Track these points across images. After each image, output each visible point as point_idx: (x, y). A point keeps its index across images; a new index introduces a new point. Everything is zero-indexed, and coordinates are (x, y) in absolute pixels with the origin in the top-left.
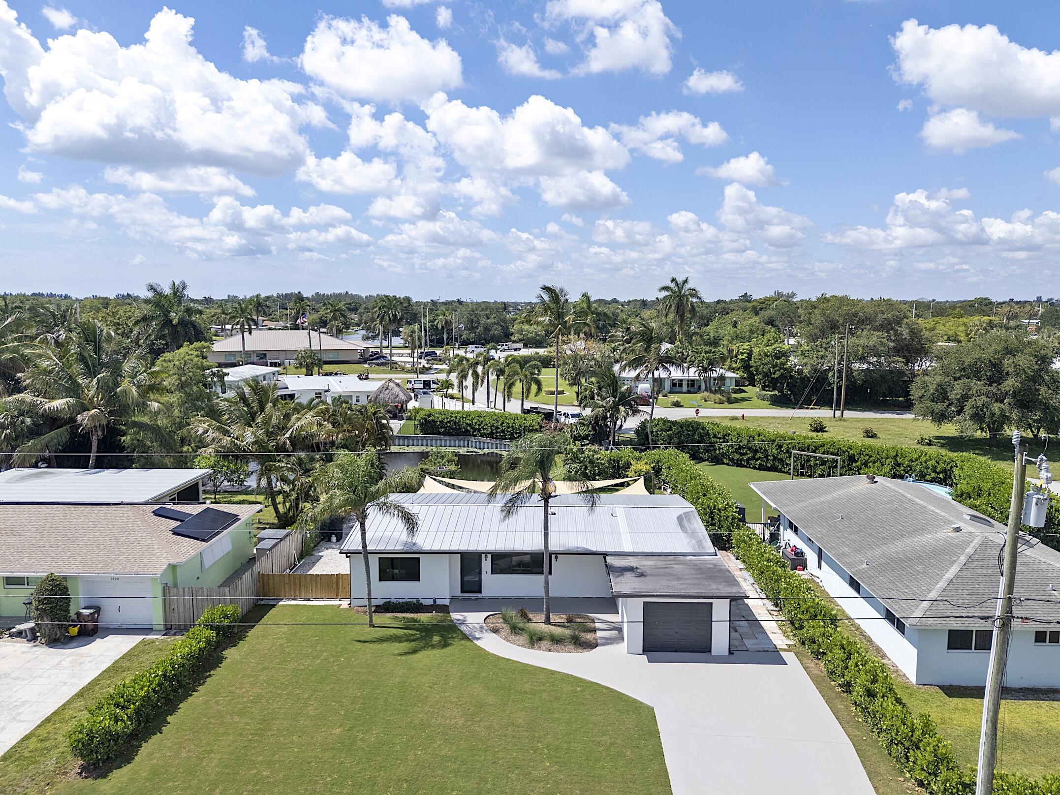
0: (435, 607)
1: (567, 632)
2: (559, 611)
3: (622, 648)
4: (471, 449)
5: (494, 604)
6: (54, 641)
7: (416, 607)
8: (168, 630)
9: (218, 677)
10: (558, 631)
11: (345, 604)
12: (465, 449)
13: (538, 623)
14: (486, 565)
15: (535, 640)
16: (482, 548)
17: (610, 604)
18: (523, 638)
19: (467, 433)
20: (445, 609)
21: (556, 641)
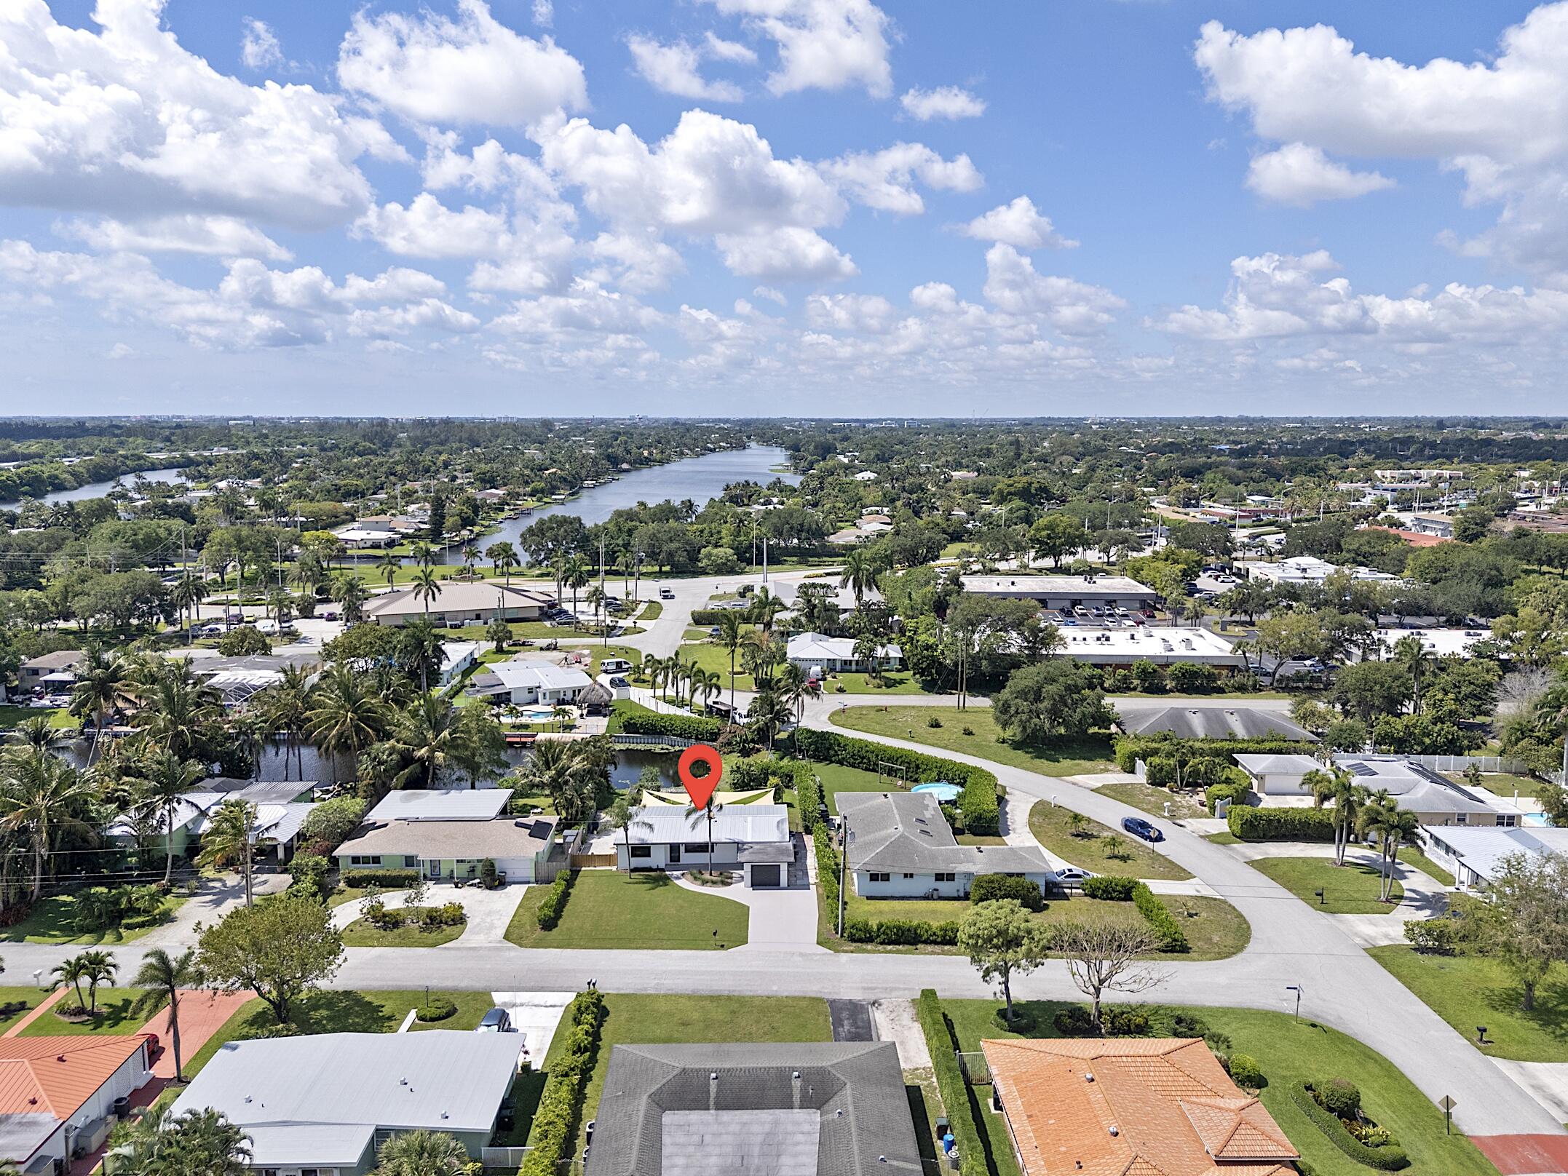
0: (658, 869)
1: (719, 879)
2: (715, 870)
3: (742, 884)
4: (665, 746)
5: (687, 867)
6: (490, 888)
7: (650, 869)
8: (537, 882)
9: (571, 899)
10: (714, 879)
11: (614, 868)
12: (660, 746)
13: (706, 876)
14: (682, 849)
15: (704, 882)
16: (680, 841)
17: (740, 866)
18: (699, 882)
19: (661, 733)
20: (663, 870)
21: (714, 883)
